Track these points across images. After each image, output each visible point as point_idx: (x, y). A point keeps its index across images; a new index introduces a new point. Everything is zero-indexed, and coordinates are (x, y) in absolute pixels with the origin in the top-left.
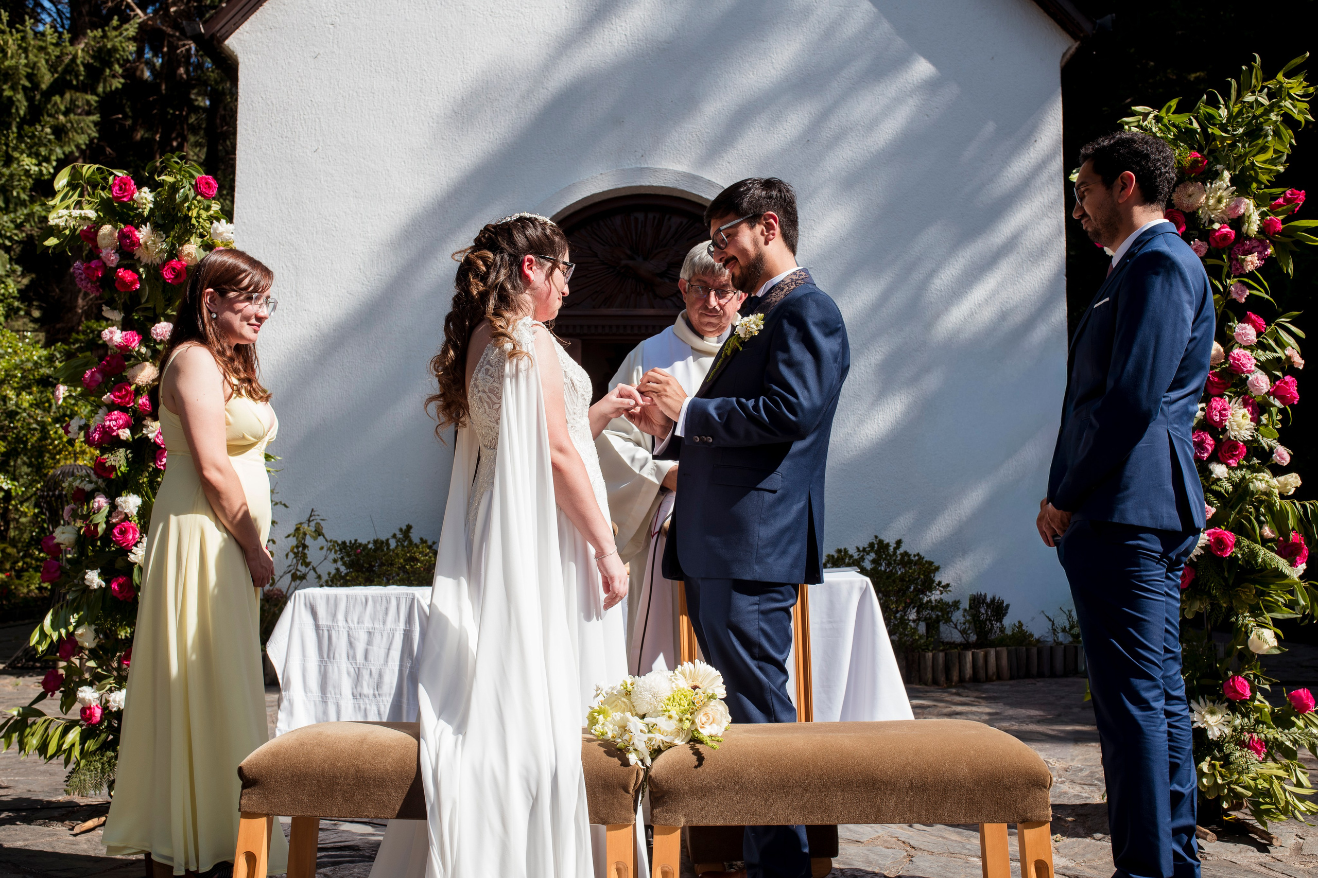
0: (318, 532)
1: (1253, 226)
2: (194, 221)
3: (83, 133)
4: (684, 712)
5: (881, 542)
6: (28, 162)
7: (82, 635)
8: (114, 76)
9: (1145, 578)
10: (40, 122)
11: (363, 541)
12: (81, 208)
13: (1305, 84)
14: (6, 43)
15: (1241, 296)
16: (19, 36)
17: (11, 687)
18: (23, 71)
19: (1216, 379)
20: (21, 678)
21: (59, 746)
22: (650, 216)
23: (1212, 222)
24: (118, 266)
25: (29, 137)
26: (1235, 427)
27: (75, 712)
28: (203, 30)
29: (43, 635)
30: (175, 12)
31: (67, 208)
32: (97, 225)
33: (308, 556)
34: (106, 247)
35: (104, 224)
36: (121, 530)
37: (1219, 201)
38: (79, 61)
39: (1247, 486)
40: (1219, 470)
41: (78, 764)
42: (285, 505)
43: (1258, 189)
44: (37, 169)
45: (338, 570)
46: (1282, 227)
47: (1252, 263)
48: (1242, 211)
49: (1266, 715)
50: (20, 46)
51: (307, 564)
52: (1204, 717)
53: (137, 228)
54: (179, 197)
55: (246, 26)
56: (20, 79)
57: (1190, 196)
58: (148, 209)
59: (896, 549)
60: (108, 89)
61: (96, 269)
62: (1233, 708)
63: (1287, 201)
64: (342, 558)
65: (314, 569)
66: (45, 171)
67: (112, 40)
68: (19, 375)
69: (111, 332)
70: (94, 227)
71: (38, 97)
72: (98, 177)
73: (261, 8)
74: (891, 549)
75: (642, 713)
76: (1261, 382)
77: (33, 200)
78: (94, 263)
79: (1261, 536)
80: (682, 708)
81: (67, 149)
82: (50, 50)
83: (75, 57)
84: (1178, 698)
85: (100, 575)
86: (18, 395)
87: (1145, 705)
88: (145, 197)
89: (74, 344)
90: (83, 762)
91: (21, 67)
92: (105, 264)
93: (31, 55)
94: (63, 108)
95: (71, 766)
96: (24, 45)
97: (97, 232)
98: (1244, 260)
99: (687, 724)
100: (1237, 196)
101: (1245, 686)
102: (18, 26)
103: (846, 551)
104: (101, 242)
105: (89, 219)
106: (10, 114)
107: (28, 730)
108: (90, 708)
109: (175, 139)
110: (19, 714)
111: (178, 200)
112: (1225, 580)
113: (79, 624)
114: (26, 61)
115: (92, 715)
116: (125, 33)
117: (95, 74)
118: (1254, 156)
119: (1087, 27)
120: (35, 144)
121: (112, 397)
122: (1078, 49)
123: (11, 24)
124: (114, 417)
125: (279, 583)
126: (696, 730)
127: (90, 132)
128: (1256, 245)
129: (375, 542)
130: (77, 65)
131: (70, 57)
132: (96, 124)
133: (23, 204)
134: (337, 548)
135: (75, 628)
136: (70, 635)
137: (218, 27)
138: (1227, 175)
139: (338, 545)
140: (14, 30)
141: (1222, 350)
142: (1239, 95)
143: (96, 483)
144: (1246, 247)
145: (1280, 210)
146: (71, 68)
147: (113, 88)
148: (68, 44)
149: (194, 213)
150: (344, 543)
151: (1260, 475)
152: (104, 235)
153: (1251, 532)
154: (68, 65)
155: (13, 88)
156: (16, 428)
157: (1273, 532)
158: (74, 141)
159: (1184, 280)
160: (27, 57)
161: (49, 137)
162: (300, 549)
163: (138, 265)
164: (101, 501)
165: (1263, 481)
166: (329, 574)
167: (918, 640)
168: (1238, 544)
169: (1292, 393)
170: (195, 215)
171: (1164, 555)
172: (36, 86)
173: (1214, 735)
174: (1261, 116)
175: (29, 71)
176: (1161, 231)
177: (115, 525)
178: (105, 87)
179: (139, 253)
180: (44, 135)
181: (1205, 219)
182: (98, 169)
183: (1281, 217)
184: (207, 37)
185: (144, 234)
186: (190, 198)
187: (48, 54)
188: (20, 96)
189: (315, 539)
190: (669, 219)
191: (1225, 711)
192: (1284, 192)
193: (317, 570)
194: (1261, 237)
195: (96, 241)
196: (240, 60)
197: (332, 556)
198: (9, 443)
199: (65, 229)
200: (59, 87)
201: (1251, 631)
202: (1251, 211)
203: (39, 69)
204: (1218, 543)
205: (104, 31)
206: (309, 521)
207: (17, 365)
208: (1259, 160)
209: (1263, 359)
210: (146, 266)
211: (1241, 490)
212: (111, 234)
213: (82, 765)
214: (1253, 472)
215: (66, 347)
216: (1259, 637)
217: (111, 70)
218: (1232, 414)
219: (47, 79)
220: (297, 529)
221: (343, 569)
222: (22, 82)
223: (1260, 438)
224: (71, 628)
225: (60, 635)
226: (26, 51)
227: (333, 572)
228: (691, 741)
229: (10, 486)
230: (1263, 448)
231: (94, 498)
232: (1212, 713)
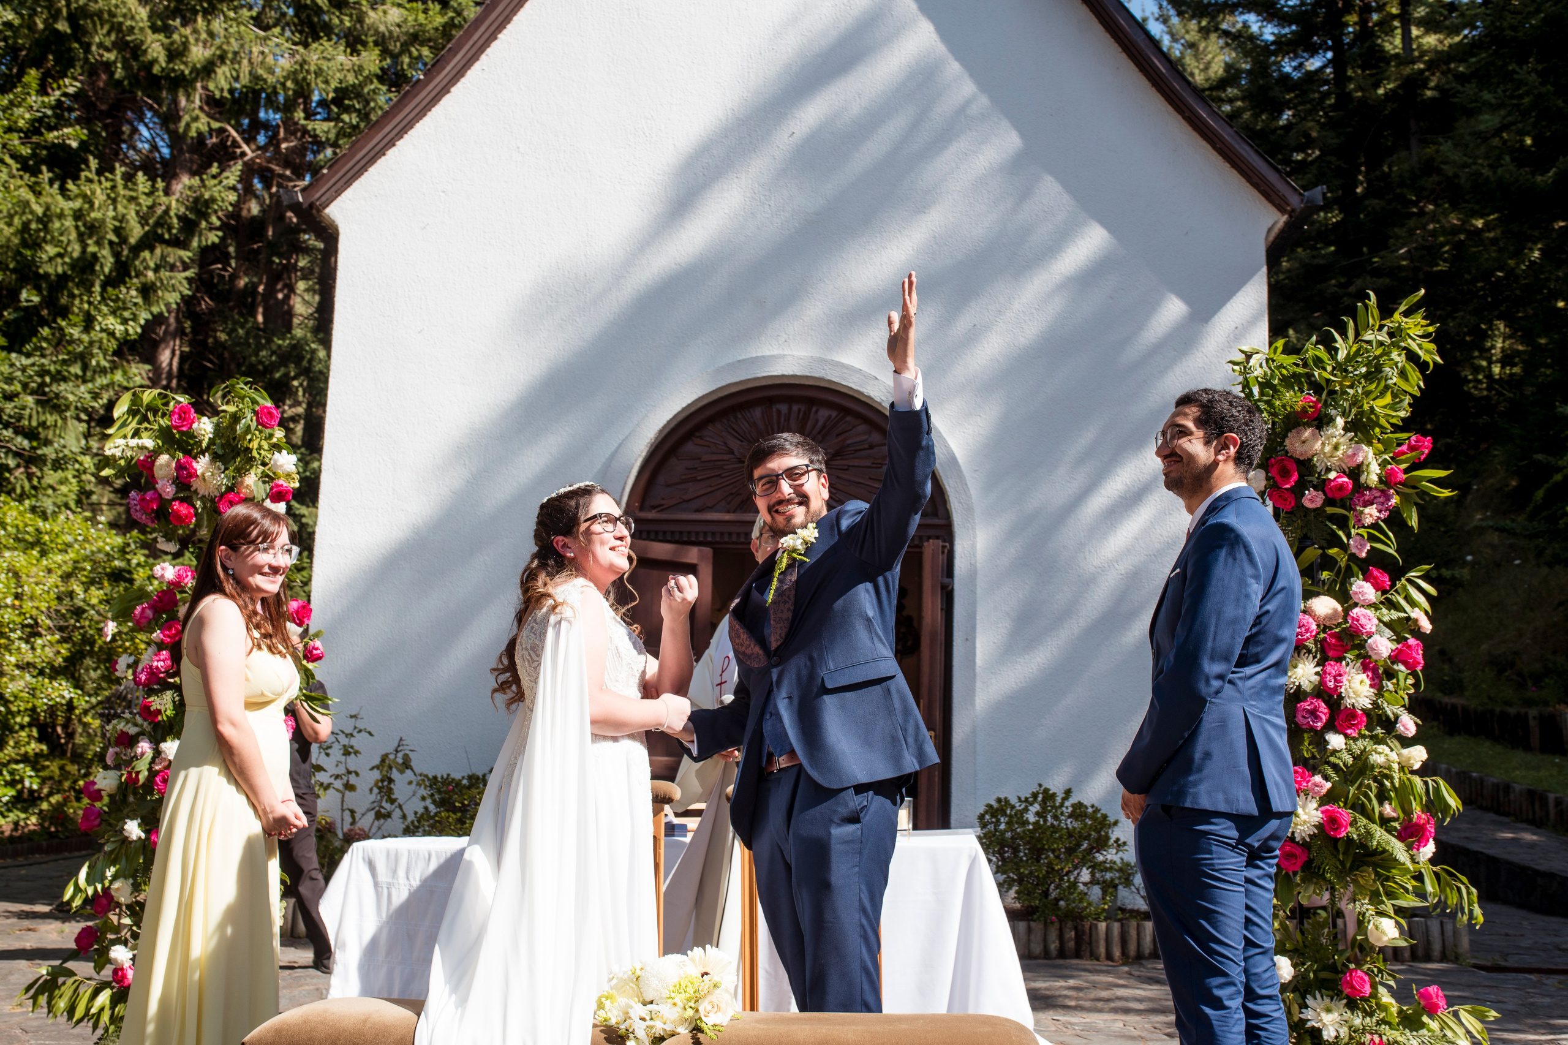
0: (406, 765)
1: (1373, 475)
2: (255, 453)
3: (174, 291)
4: (689, 1000)
5: (1046, 791)
6: (112, 323)
7: (118, 889)
8: (211, 229)
9: (1217, 867)
10: (125, 283)
11: (457, 776)
12: (140, 438)
13: (1424, 322)
14: (93, 193)
15: (1361, 551)
16: (108, 184)
17: (55, 934)
18: (110, 224)
19: (1334, 641)
20: (67, 924)
21: (88, 1009)
22: (795, 408)
23: (1328, 470)
24: (174, 499)
25: (112, 300)
26: (1352, 695)
27: (107, 973)
28: (301, 199)
29: (78, 889)
30: (287, 149)
31: (125, 437)
32: (155, 454)
33: (395, 791)
34: (163, 478)
35: (162, 453)
36: (163, 778)
37: (1336, 447)
38: (172, 213)
39: (1367, 758)
40: (1336, 741)
41: (107, 1030)
42: (370, 734)
43: (1382, 433)
44: (122, 328)
45: (426, 808)
46: (1405, 476)
47: (1371, 516)
48: (1360, 459)
49: (1392, 1014)
50: (108, 196)
51: (392, 801)
52: (1319, 1014)
53: (195, 458)
54: (240, 428)
55: (349, 193)
56: (107, 233)
57: (1304, 442)
58: (207, 440)
59: (1064, 799)
60: (204, 243)
61: (152, 500)
62: (1352, 1005)
63: (1412, 448)
64: (432, 795)
65: (400, 807)
66: (131, 331)
67: (210, 189)
68: (89, 568)
69: (163, 569)
70: (150, 457)
71: (125, 252)
72: (159, 402)
73: (366, 174)
74: (1059, 800)
75: (648, 999)
76: (1383, 645)
77: (114, 368)
78: (149, 495)
79: (1381, 814)
80: (688, 995)
81: (155, 310)
82: (141, 201)
83: (168, 208)
84: (1269, 997)
85: (140, 825)
86: (86, 591)
87: (1218, 1004)
88: (205, 427)
89: (151, 533)
90: (112, 1028)
91: (108, 220)
92: (160, 495)
93: (120, 208)
94: (152, 265)
95: (100, 1032)
96: (113, 195)
97: (153, 462)
98: (1362, 512)
99: (690, 1013)
100: (1357, 442)
101: (1364, 981)
102: (107, 174)
103: (1007, 800)
104: (158, 472)
105: (146, 448)
106: (93, 271)
107: (57, 992)
108: (122, 969)
109: (281, 290)
110: (48, 974)
111: (239, 432)
112: (1342, 863)
113: (115, 877)
114: (114, 214)
115: (124, 976)
116: (225, 182)
117: (189, 226)
118: (1374, 400)
119: (1295, 201)
120: (119, 308)
121: (161, 636)
122: (1286, 223)
123: (100, 172)
124: (162, 657)
125: (363, 820)
126: (700, 1018)
127: (182, 289)
128: (1378, 494)
129: (470, 777)
130: (170, 218)
131: (163, 208)
132: (189, 280)
133: (103, 371)
134: (428, 783)
135: (111, 882)
136: (106, 890)
137: (318, 195)
138: (1340, 422)
139: (429, 779)
140: (103, 179)
141: (1340, 608)
142: (1357, 334)
143: (142, 726)
144: (1367, 498)
145: (1403, 457)
146: (163, 221)
147: (209, 243)
148: (161, 193)
149: (254, 445)
150: (435, 778)
151: (1382, 748)
152: (161, 465)
153: (1370, 812)
154: (161, 217)
155: (98, 243)
156: (82, 627)
157: (1394, 810)
158: (163, 299)
159: (1249, 553)
160: (115, 209)
161: (135, 300)
162: (386, 783)
163: (194, 498)
164: (144, 747)
165: (1383, 755)
166: (416, 813)
167: (1087, 907)
168: (1353, 823)
169: (1415, 658)
170: (256, 446)
171: (1240, 841)
172: (123, 240)
173: (1329, 1036)
174: (1381, 356)
175: (117, 224)
176: (1235, 497)
177: (157, 773)
178: (200, 241)
179: (196, 484)
180: (129, 299)
181: (1320, 467)
182: (160, 394)
183: (1403, 466)
184: (305, 206)
185: (202, 465)
186: (253, 429)
187: (139, 204)
188: (106, 252)
189: (402, 772)
190: (816, 412)
191: (1342, 1010)
192: (1409, 438)
193: (404, 807)
194: (1383, 487)
195: (152, 471)
196: (341, 230)
197: (423, 792)
198: (74, 644)
199: (121, 458)
200: (148, 242)
201: (1369, 921)
202: (1370, 460)
203: (128, 222)
204: (1331, 822)
205: (202, 180)
206: (397, 751)
207: (87, 556)
208: (1379, 405)
209: (1386, 619)
210: (203, 499)
211: (1361, 766)
212: (168, 465)
213: (110, 1031)
214: (1375, 743)
215: (142, 537)
216: (1377, 928)
217: (207, 221)
218: (1349, 681)
219: (136, 232)
220: (383, 761)
221: (433, 809)
222: (108, 237)
223: (1385, 705)
224: (107, 883)
225: (96, 889)
226: (114, 201)
227: (421, 811)
228: (694, 1029)
229: (72, 695)
230: (1387, 717)
231: (138, 742)
232: (1328, 1010)
